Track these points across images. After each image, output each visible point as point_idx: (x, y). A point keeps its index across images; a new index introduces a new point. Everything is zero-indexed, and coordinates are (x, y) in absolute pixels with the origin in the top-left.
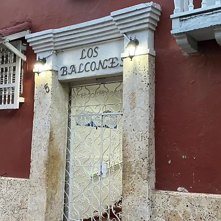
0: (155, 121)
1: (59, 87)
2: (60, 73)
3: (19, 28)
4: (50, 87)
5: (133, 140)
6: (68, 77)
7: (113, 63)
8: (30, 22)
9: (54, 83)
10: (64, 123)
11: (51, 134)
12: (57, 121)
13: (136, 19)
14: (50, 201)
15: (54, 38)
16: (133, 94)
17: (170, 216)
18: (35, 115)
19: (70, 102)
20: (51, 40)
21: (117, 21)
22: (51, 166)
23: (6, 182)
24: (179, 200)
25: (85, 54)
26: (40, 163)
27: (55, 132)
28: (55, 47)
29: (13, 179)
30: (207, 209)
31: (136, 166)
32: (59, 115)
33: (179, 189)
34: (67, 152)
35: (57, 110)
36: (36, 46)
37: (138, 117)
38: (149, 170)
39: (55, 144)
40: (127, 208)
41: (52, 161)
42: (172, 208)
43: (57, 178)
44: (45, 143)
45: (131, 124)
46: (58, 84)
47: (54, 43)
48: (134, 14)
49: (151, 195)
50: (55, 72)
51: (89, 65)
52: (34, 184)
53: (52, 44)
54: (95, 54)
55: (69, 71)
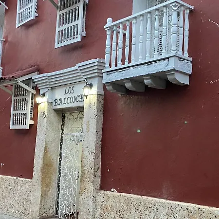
0: (102, 141)
1: (53, 114)
2: (54, 103)
3: (31, 70)
4: (46, 113)
5: (87, 154)
6: (58, 107)
7: (81, 98)
8: (38, 66)
9: (49, 111)
10: (57, 140)
11: (46, 148)
12: (51, 138)
13: (90, 69)
14: (44, 196)
15: (49, 79)
16: (88, 122)
17: (104, 209)
18: (38, 134)
19: (63, 124)
20: (47, 80)
21: (81, 70)
22: (45, 172)
23: (20, 181)
24: (109, 197)
25: (67, 91)
26: (38, 168)
27: (49, 146)
28: (50, 85)
29: (25, 179)
30: (123, 204)
31: (88, 173)
32: (53, 134)
33: (112, 190)
34: (60, 161)
35: (51, 130)
36: (40, 84)
37: (90, 139)
38: (95, 176)
39: (49, 155)
40: (81, 202)
41: (46, 167)
42: (105, 203)
43: (50, 180)
44: (42, 155)
45: (86, 143)
46: (53, 111)
47: (49, 82)
48: (88, 66)
49: (95, 193)
50: (50, 103)
51: (69, 99)
52: (35, 184)
53: (48, 83)
54: (72, 91)
55: (59, 102)
